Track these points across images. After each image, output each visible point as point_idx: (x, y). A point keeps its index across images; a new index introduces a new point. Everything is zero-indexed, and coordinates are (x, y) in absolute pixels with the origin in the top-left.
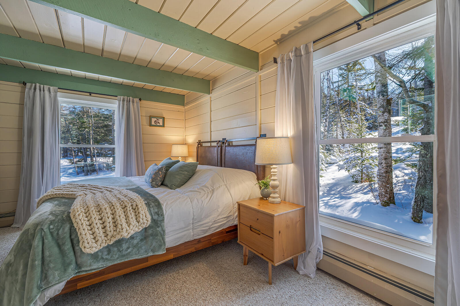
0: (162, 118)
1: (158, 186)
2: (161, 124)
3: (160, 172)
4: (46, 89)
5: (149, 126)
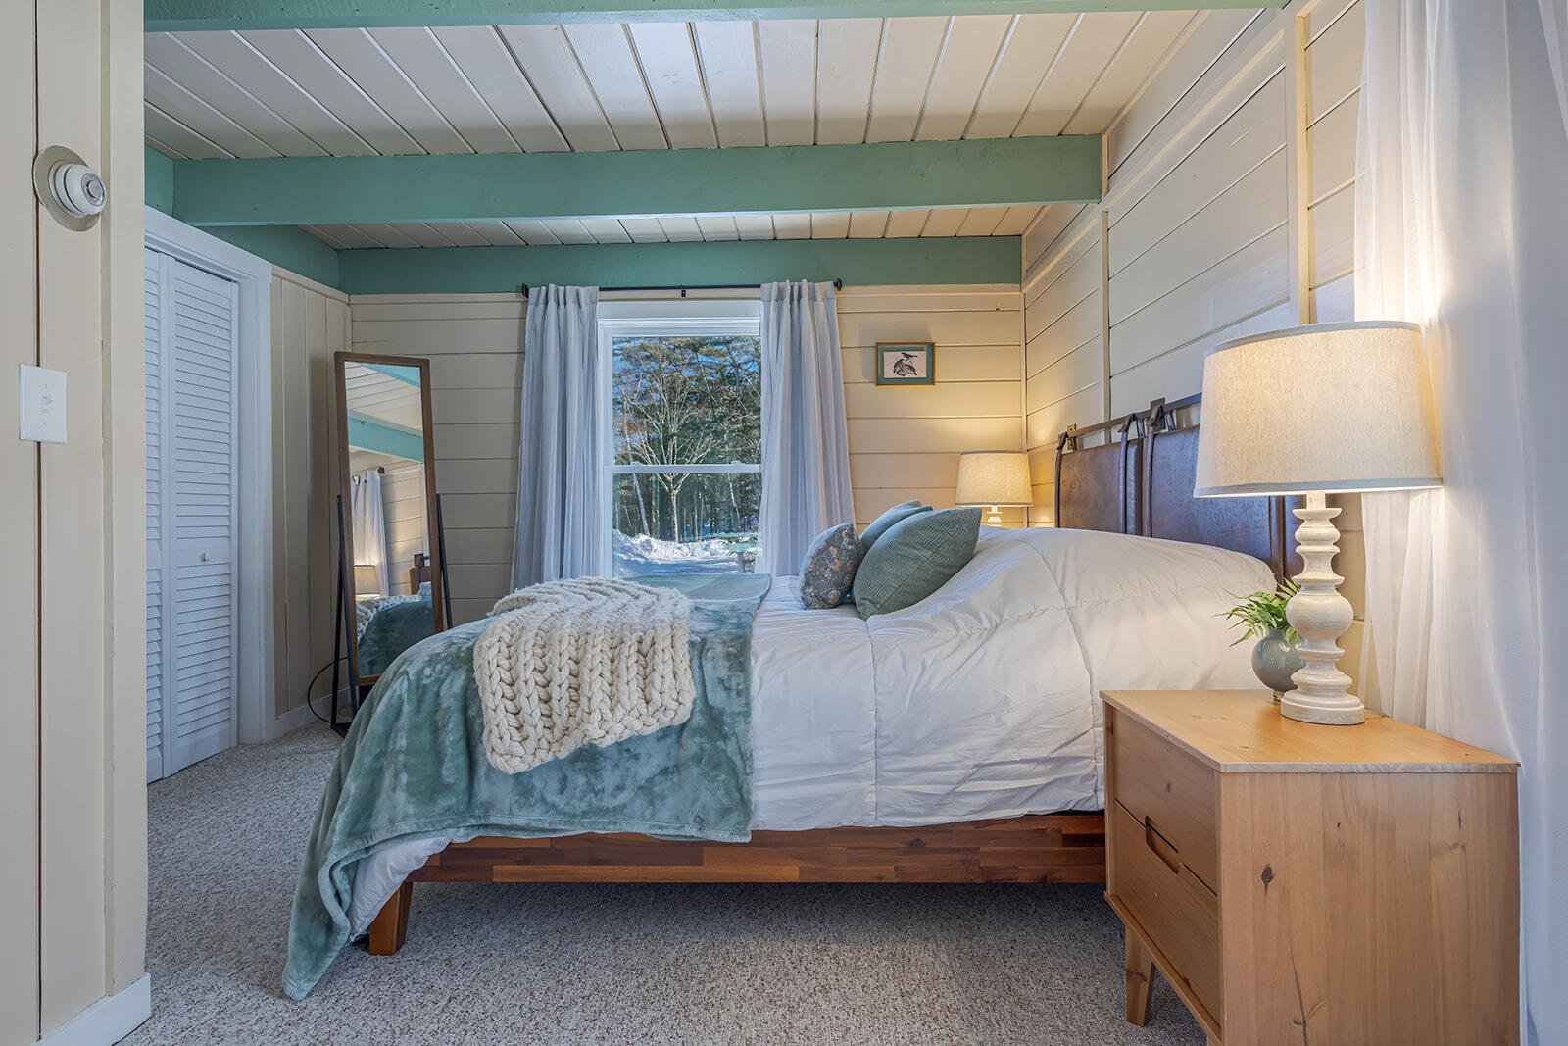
0: (925, 347)
1: (826, 604)
2: (922, 373)
3: (831, 548)
4: (571, 299)
5: (873, 386)
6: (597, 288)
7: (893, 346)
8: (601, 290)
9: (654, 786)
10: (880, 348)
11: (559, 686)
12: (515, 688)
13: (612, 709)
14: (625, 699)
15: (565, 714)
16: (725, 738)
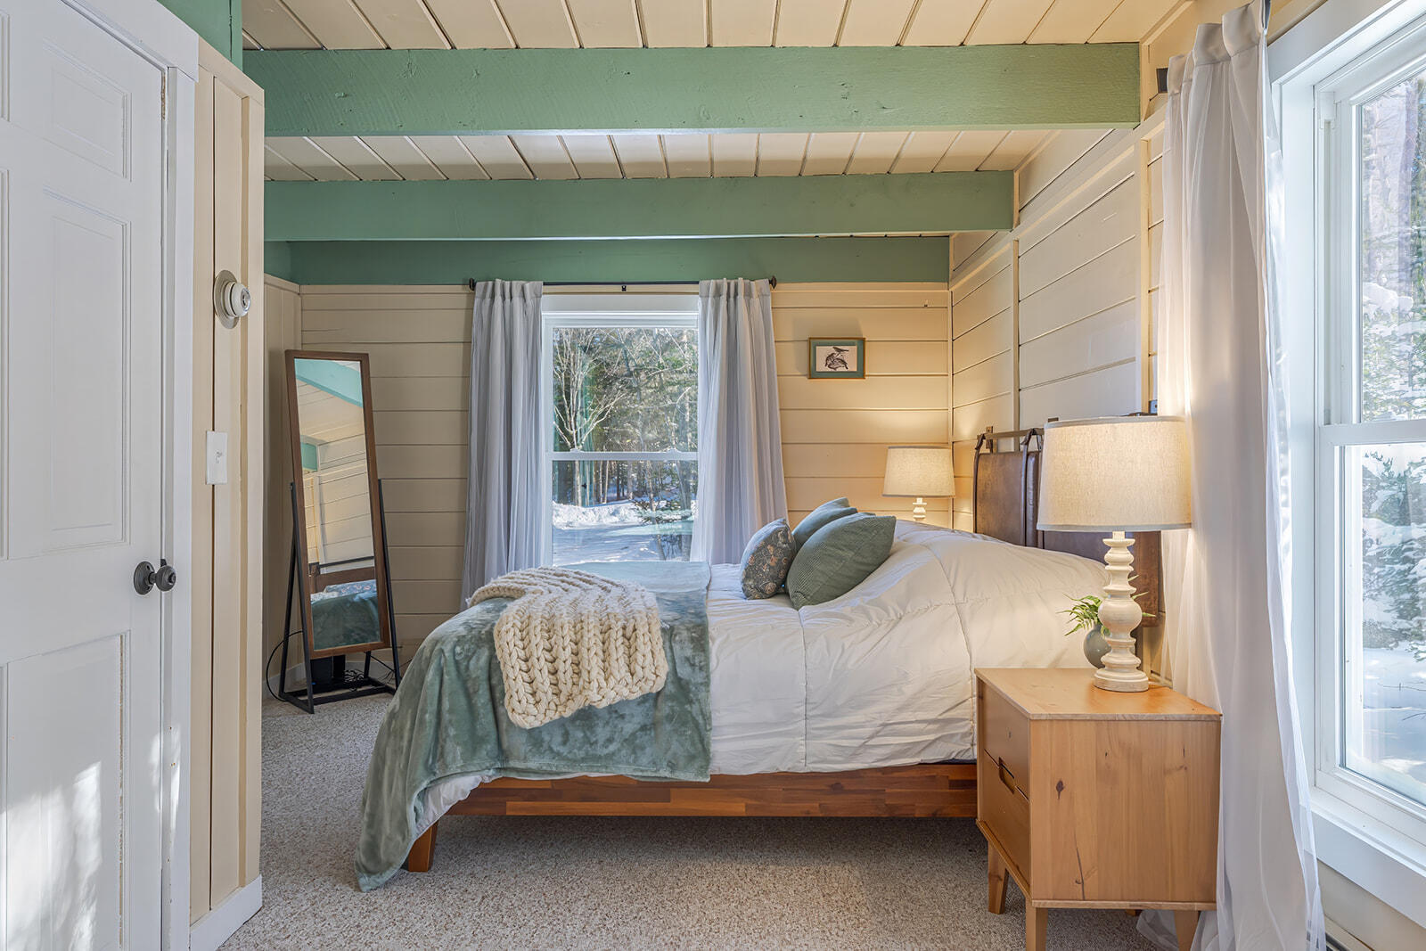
0: (856, 341)
2: (853, 367)
4: (516, 293)
5: (805, 378)
6: (542, 282)
7: (825, 341)
8: (545, 284)
9: (636, 739)
10: (813, 343)
11: (564, 662)
12: (529, 663)
13: (606, 680)
14: (616, 672)
15: (570, 684)
16: (691, 702)
